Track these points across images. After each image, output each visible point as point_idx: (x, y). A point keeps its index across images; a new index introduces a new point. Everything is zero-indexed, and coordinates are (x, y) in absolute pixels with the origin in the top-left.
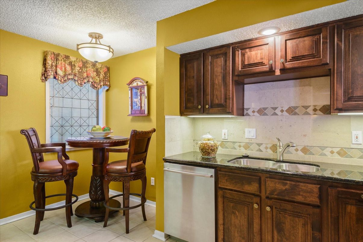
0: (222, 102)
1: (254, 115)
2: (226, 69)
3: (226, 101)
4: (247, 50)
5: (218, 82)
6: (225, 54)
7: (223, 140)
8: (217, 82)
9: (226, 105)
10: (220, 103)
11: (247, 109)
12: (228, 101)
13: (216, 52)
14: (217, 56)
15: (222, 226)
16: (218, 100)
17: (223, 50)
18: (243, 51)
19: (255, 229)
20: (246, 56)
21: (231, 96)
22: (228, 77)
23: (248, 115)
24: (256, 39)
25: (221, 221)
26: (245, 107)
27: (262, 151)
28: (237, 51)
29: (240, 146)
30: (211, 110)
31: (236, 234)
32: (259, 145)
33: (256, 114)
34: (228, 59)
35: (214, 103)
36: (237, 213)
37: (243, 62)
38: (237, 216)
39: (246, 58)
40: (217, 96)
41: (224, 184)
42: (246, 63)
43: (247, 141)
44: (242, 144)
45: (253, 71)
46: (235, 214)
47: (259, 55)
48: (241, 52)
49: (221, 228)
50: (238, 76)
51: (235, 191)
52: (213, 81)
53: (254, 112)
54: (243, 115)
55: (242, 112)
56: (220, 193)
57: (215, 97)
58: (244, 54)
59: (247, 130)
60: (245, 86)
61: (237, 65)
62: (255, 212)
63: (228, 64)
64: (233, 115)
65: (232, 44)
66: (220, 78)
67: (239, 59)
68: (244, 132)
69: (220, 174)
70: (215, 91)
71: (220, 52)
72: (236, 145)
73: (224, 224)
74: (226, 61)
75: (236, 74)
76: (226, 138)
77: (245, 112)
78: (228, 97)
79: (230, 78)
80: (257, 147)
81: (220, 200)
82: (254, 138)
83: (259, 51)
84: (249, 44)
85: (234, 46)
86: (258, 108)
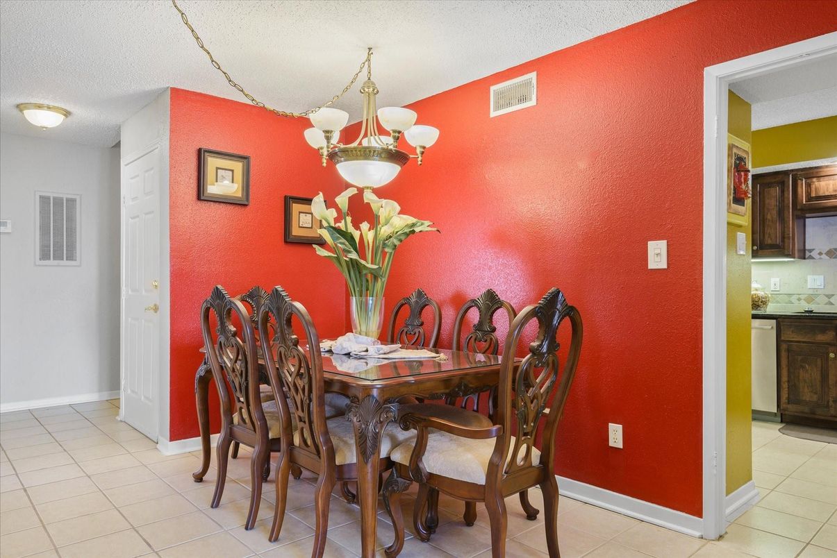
0: (778, 241)
1: (820, 258)
2: (783, 201)
3: (783, 241)
4: (815, 180)
5: (772, 217)
6: (783, 184)
7: (772, 293)
8: (769, 217)
9: (784, 246)
10: (774, 243)
11: (810, 251)
12: (786, 240)
13: (768, 180)
14: (770, 185)
15: (786, 384)
16: (771, 239)
17: (779, 178)
18: (809, 181)
19: (830, 381)
20: (813, 187)
21: (791, 235)
22: (786, 212)
23: (811, 257)
24: (827, 167)
25: (785, 378)
26: (808, 247)
27: (833, 304)
28: (799, 181)
29: (799, 300)
30: (760, 252)
31: (806, 390)
32: (829, 296)
33: (824, 256)
34: (786, 189)
35: (766, 243)
36: (807, 366)
37: (808, 194)
38: (807, 370)
39: (813, 189)
40: (769, 234)
41: (789, 335)
42: (813, 195)
43: (811, 292)
44: (802, 297)
45: (823, 205)
46: (803, 367)
47: (831, 186)
48: (805, 182)
49: (785, 386)
50: (802, 210)
51: (803, 342)
52: (764, 216)
53: (820, 254)
54: (804, 258)
55: (803, 254)
56: (784, 346)
57: (766, 236)
58: (810, 185)
59: (810, 278)
60: (807, 220)
61: (799, 196)
62: (830, 363)
63: (786, 195)
64: (794, 258)
65: (792, 170)
66: (775, 212)
67: (802, 190)
68: (806, 281)
69: (783, 325)
70: (766, 229)
71: (774, 180)
72: (794, 299)
73: (788, 381)
74: (783, 192)
75: (798, 207)
76: (778, 289)
77: (808, 254)
78: (786, 236)
79: (789, 212)
80: (826, 300)
81: (784, 354)
82: (820, 287)
83: (831, 182)
84: (817, 172)
85: (794, 173)
86: (828, 249)
